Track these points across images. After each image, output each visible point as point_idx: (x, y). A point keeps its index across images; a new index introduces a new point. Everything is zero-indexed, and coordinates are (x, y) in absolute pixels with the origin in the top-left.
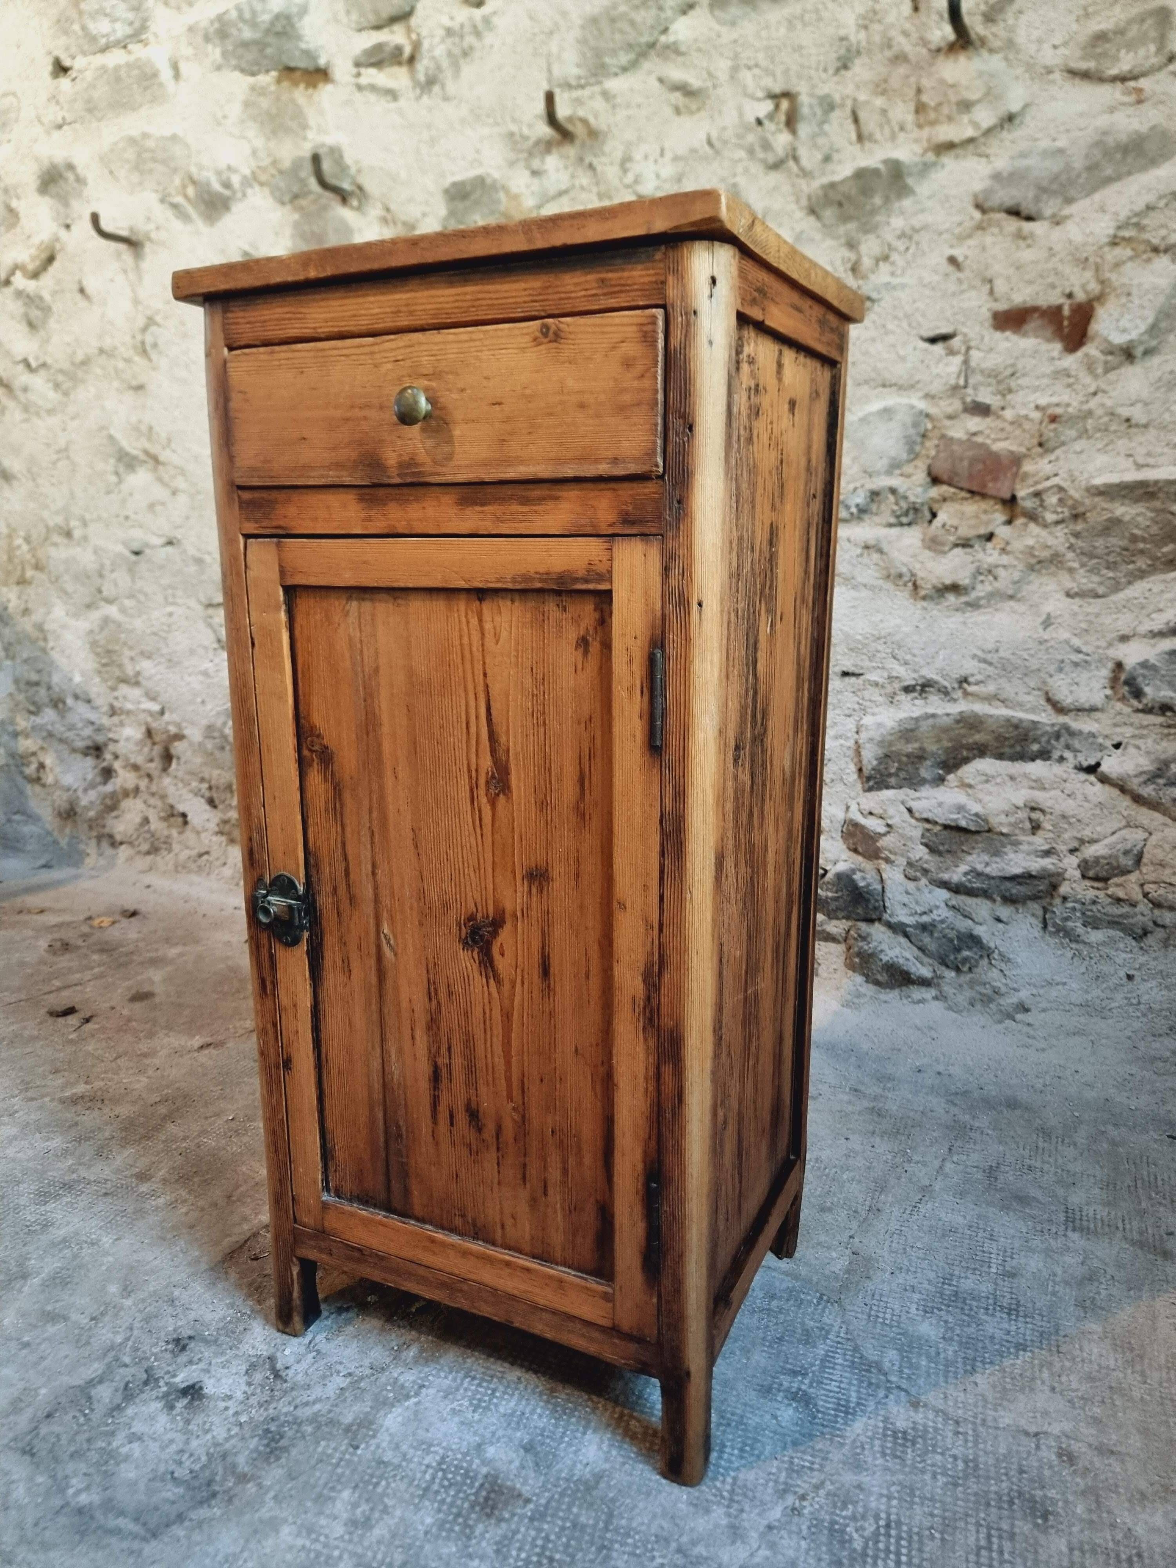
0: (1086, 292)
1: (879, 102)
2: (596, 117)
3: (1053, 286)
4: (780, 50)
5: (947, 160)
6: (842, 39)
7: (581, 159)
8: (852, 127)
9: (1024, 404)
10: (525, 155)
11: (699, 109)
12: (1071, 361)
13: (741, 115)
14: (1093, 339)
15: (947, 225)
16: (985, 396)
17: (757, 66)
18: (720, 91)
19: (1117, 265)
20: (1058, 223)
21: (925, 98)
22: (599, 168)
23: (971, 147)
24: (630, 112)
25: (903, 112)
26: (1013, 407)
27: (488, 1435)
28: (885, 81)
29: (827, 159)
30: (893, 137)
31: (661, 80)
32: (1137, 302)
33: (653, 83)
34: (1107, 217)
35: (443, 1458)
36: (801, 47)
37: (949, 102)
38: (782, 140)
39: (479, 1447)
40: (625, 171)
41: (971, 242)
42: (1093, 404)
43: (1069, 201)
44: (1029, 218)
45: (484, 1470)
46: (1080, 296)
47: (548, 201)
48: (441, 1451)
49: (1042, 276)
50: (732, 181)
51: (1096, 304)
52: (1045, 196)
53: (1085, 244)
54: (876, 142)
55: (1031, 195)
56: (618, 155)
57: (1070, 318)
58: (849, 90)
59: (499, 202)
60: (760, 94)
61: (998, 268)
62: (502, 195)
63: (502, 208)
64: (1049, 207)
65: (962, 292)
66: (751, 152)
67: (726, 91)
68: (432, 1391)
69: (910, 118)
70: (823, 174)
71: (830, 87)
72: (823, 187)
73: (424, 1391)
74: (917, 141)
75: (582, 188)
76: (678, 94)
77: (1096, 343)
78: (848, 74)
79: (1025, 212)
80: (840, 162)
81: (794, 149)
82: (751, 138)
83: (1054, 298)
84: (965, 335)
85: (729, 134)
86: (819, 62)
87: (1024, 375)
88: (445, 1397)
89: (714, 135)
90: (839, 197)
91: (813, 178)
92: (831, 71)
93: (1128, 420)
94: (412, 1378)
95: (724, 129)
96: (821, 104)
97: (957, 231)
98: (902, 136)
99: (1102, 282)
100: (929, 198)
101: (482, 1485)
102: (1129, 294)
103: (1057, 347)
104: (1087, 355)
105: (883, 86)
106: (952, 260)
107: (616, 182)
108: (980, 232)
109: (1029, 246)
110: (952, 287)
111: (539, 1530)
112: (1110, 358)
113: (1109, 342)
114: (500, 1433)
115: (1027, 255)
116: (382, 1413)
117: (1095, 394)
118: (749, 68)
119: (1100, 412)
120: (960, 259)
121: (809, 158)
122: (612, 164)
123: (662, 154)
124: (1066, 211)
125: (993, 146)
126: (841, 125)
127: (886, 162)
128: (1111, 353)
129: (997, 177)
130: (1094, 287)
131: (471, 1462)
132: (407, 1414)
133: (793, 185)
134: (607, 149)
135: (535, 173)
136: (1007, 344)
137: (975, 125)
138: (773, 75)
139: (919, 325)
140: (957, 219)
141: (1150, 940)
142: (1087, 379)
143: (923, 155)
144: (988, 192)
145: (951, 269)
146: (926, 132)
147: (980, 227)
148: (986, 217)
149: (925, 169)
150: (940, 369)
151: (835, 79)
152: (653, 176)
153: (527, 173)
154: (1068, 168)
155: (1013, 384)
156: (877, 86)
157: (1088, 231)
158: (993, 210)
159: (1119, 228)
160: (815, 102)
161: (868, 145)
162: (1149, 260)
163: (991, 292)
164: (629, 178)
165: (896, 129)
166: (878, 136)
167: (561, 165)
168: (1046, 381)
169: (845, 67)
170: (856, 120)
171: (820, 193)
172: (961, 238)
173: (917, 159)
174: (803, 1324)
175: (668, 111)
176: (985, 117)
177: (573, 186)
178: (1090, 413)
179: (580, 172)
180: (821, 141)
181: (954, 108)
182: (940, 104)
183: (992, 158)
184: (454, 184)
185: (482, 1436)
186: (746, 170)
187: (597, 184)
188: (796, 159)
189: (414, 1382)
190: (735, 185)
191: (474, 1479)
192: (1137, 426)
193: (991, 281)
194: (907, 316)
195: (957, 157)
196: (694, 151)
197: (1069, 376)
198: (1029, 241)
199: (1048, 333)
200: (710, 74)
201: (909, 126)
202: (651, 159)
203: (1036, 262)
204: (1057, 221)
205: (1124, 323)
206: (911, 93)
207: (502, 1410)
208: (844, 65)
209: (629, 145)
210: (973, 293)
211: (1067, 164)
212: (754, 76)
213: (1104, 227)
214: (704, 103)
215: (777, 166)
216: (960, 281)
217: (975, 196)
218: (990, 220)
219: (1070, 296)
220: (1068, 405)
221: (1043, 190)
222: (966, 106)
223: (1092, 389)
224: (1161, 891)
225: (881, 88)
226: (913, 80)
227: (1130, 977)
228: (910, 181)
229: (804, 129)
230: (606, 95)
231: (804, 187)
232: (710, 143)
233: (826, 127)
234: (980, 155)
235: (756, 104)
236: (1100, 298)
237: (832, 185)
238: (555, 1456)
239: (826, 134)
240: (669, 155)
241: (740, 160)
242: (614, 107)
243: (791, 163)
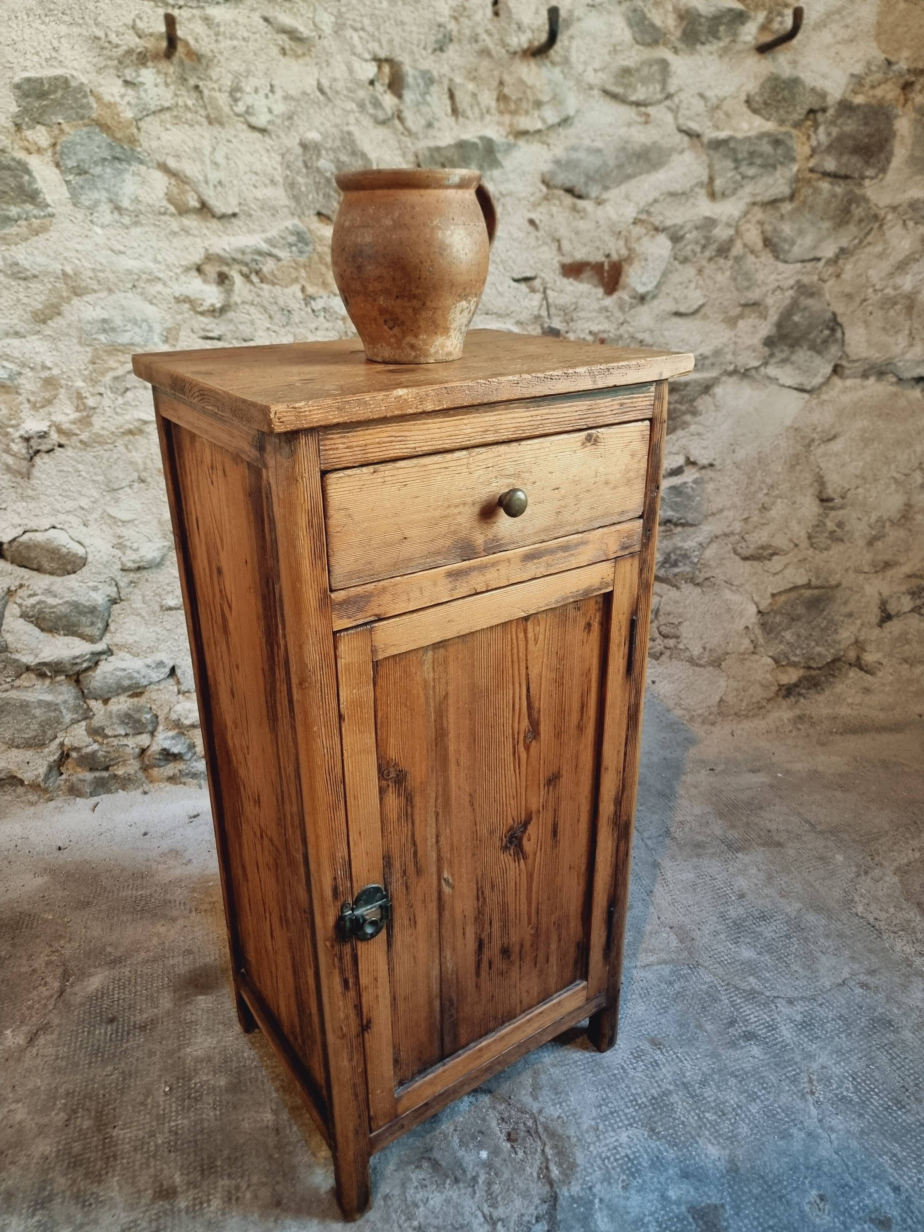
0: (619, 255)
1: (471, 86)
2: (196, 40)
3: (598, 249)
4: (385, 22)
5: (521, 143)
6: (440, 26)
7: (184, 80)
8: (448, 102)
9: (582, 330)
10: (116, 62)
11: (304, 54)
12: (609, 301)
13: (351, 71)
14: (624, 288)
15: (524, 195)
16: (557, 324)
17: (363, 29)
18: (325, 43)
19: (639, 239)
20: (599, 204)
21: (506, 91)
22: (206, 92)
23: (537, 136)
24: (235, 43)
25: (488, 98)
26: (575, 332)
27: (659, 1186)
28: (476, 70)
29: (430, 125)
30: (482, 117)
31: (266, 20)
32: (651, 265)
33: (256, 18)
34: (632, 205)
35: (657, 1222)
36: (403, 23)
37: (527, 99)
38: (389, 100)
39: (664, 1197)
40: (236, 100)
41: (540, 209)
42: (622, 330)
43: (606, 188)
44: (580, 197)
45: (683, 1208)
46: (615, 257)
47: (147, 115)
48: (651, 1218)
49: (592, 241)
50: (346, 129)
51: (623, 264)
52: (591, 183)
53: (620, 222)
54: (468, 118)
55: (582, 180)
56: (227, 82)
57: (608, 272)
58: (446, 69)
59: (89, 107)
60: (368, 56)
61: (563, 232)
62: (92, 100)
63: (94, 116)
64: (594, 191)
65: (539, 246)
66: (362, 106)
67: (329, 43)
68: (598, 1187)
69: (493, 104)
70: (426, 137)
71: (428, 63)
72: (430, 149)
73: (594, 1190)
74: (499, 123)
75: (186, 106)
76: (284, 37)
77: (626, 291)
78: (444, 56)
79: (577, 193)
80: (439, 129)
81: (400, 111)
82: (361, 94)
83: (599, 257)
84: (543, 279)
85: (340, 86)
86: (420, 40)
87: (583, 310)
88: (610, 1183)
89: (325, 83)
90: (442, 160)
91: (418, 139)
92: (430, 51)
93: (641, 342)
94: (578, 1188)
95: (335, 80)
96: (423, 78)
97: (532, 199)
98: (488, 117)
99: (630, 250)
100: (513, 171)
101: (693, 1218)
102: (646, 260)
103: (600, 291)
104: (620, 298)
105: (474, 73)
106: (532, 222)
107: (226, 109)
108: (546, 202)
109: (582, 218)
110: (533, 243)
111: (747, 1216)
112: (633, 301)
113: (636, 292)
114: (662, 1179)
115: (582, 225)
116: (592, 1225)
117: (622, 324)
118: (356, 30)
119: (626, 336)
120: (537, 222)
121: (413, 121)
122: (220, 90)
123: (272, 91)
124: (605, 196)
125: (552, 138)
126: (440, 98)
127: (482, 138)
128: (634, 298)
129: (557, 162)
130: (624, 252)
131: (672, 1210)
132: (605, 1213)
133: (399, 141)
134: (214, 73)
135: (127, 83)
136: (572, 288)
137: (544, 121)
138: (379, 41)
139: (512, 269)
140: (531, 190)
141: (663, 658)
142: (618, 314)
143: (507, 137)
144: (553, 173)
145: (531, 229)
146: (507, 118)
147: (546, 198)
148: (551, 192)
149: (510, 147)
150: (526, 303)
151: (432, 57)
152: (266, 110)
153: (120, 82)
154: (605, 164)
155: (575, 316)
156: (470, 73)
157: (620, 212)
158: (555, 187)
159: (638, 213)
160: (417, 74)
161: (461, 119)
162: (653, 236)
163: (559, 248)
164: (240, 108)
165: (485, 111)
166: (469, 113)
167: (160, 80)
168: (594, 314)
169: (441, 50)
170: (452, 96)
171: (427, 153)
172: (536, 205)
173: (504, 140)
174: (701, 990)
175: (275, 51)
176: (551, 116)
177: (177, 105)
178: (621, 337)
179: (183, 92)
180: (424, 109)
181: (531, 104)
182: (520, 99)
183: (552, 147)
184: (28, 80)
185: (657, 1189)
186: (357, 120)
187: (205, 107)
188: (400, 118)
189: (582, 1189)
190: (349, 133)
191: (685, 1218)
192: (647, 345)
193: (558, 241)
194: (502, 262)
195: (527, 141)
196: (304, 93)
197: (607, 311)
198: (582, 214)
199: (596, 281)
200: (315, 24)
201: (493, 111)
202: (262, 93)
203: (588, 231)
204: (599, 202)
205: (644, 279)
206: (495, 84)
207: (645, 1164)
208: (441, 48)
209: (237, 76)
210: (545, 248)
211: (604, 162)
212: (361, 38)
213: (630, 212)
214: (309, 50)
215: (383, 123)
216: (537, 238)
217: (543, 175)
218: (553, 194)
219: (608, 256)
220: (609, 332)
221: (590, 179)
222: (538, 104)
223: (621, 321)
224: (668, 629)
225: (472, 75)
226: (496, 73)
227: (653, 682)
228: (499, 156)
229: (409, 96)
230: (207, 20)
231: (410, 145)
232: (321, 90)
233: (428, 98)
234: (543, 143)
235: (364, 63)
236: (629, 259)
237: (438, 149)
238: (702, 1167)
239: (429, 105)
240: (279, 94)
241: (353, 112)
242: (217, 34)
243: (397, 122)
